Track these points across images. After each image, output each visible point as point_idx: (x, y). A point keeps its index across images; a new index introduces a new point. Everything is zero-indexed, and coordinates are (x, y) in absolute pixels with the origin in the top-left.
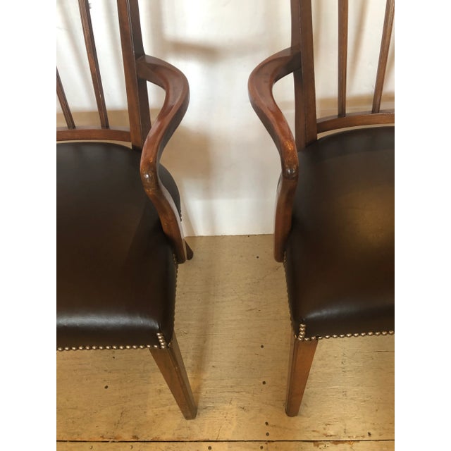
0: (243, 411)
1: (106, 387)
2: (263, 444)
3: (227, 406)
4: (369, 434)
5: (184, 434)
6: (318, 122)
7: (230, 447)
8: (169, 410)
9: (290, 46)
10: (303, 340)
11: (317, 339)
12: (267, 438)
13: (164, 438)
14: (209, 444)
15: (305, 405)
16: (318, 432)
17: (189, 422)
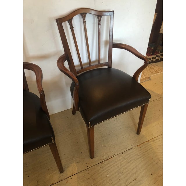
0: (78, 164)
1: (28, 176)
2: (87, 170)
3: (73, 164)
4: (115, 154)
5: (62, 178)
6: (77, 71)
7: (77, 175)
8: (54, 174)
9: (64, 53)
10: (91, 127)
11: (94, 126)
12: (88, 168)
13: (55, 182)
14: (70, 177)
15: (95, 154)
16: (101, 159)
17: (62, 174)
